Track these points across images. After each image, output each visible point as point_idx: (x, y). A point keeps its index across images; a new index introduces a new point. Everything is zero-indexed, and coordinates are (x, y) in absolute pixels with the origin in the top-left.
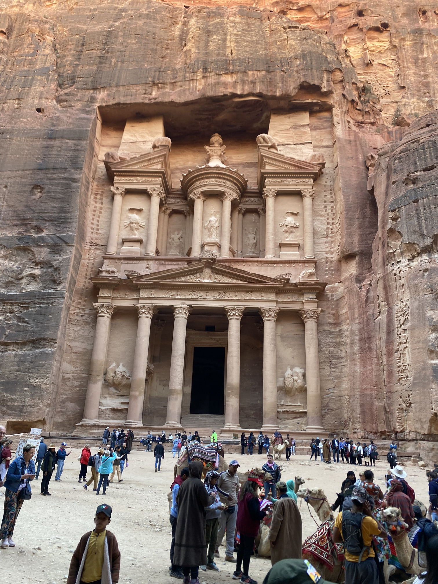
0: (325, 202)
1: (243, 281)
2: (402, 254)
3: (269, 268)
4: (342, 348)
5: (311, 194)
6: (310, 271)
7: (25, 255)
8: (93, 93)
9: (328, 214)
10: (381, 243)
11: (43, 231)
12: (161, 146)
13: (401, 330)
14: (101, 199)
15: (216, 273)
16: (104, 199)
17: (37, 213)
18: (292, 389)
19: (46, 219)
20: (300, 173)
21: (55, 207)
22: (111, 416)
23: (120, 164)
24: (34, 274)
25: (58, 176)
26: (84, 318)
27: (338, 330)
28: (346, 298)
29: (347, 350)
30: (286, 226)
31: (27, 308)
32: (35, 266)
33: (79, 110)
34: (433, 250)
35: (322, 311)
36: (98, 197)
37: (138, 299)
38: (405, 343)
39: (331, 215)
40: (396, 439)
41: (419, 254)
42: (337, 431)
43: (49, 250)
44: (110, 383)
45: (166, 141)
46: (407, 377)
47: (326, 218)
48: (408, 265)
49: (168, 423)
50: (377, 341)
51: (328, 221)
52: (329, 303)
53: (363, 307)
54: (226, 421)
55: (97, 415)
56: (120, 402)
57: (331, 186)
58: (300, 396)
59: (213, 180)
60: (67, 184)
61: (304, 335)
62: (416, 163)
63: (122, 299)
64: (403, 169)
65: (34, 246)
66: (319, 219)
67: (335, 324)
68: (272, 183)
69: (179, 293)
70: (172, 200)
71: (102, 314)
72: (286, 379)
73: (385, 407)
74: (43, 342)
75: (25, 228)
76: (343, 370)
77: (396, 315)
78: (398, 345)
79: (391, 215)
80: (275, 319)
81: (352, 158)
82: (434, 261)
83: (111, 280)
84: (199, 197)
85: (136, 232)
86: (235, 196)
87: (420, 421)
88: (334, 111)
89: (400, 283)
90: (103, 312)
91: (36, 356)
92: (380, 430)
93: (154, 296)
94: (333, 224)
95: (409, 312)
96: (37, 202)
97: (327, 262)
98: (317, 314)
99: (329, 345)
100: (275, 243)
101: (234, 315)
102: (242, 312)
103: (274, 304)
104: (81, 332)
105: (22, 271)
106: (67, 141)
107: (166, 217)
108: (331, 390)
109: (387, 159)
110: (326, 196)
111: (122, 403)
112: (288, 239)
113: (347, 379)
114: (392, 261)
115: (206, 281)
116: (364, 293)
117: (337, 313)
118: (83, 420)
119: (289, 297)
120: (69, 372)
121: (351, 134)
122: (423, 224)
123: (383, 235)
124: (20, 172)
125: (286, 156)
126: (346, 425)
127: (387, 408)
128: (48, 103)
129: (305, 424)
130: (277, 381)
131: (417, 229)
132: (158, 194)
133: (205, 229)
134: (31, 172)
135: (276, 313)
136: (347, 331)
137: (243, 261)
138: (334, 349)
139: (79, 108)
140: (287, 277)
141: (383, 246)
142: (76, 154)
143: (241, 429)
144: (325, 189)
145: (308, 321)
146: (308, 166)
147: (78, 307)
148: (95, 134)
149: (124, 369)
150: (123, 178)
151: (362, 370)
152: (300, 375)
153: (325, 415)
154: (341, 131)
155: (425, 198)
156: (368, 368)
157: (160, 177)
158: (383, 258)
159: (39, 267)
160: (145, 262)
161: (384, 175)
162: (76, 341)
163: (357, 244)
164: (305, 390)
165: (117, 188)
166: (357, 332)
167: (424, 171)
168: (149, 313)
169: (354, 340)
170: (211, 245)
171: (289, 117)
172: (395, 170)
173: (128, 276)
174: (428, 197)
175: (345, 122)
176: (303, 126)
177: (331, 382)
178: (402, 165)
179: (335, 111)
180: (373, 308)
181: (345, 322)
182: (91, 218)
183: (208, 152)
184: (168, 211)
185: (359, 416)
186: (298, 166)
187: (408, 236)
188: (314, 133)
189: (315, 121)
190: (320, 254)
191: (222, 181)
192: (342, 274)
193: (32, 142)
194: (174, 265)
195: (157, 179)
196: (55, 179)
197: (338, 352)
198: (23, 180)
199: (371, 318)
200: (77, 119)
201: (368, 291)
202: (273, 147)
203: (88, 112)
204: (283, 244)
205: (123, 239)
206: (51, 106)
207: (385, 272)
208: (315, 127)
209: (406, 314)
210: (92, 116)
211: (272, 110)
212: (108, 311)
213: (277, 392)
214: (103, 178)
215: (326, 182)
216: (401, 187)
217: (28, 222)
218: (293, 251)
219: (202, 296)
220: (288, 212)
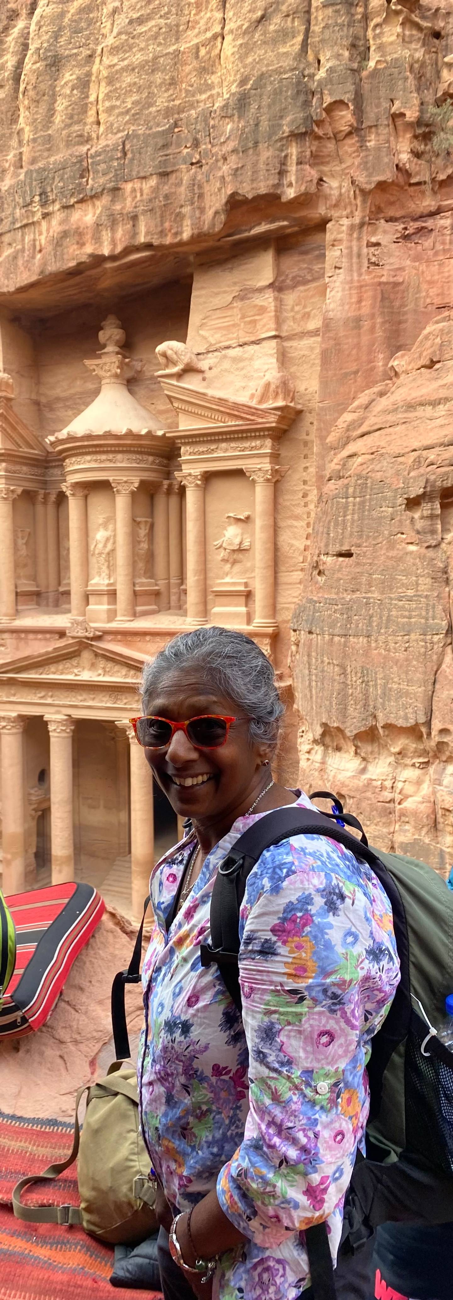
0: (305, 482)
5: (266, 477)
9: (308, 514)
20: (241, 431)
30: (225, 549)
39: (314, 517)
47: (303, 524)
51: (309, 530)
66: (291, 526)
68: (192, 456)
84: (73, 492)
88: (328, 235)
100: (206, 588)
110: (306, 468)
112: (228, 578)
115: (86, 673)
144: (306, 451)
146: (253, 414)
168: (14, 727)
170: (100, 594)
171: (232, 269)
175: (359, 255)
176: (260, 291)
179: (330, 232)
183: (94, 372)
186: (235, 416)
188: (287, 300)
189: (295, 264)
190: (288, 609)
202: (189, 369)
208: (293, 279)
215: (308, 433)
218: (236, 605)
219: (85, 700)
220: (229, 517)
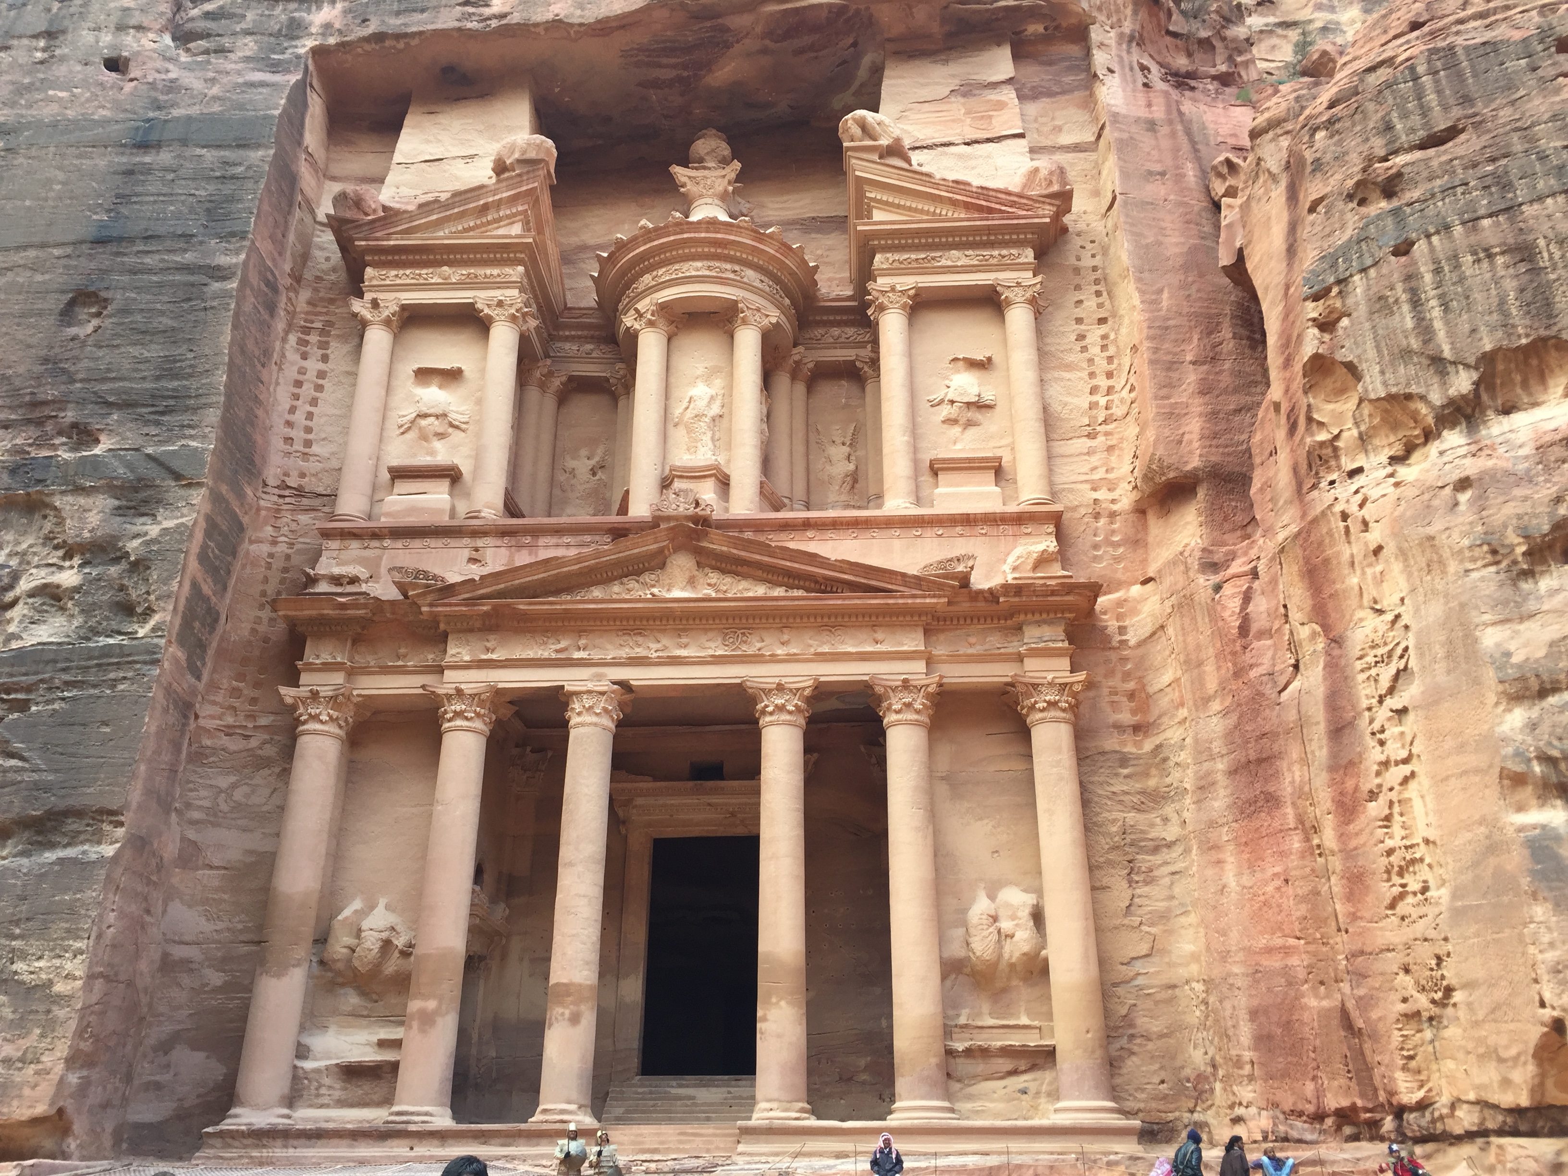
0: (1079, 321)
1: (807, 590)
2: (1364, 441)
3: (897, 543)
4: (1169, 810)
5: (1028, 295)
6: (1041, 547)
7: (30, 523)
8: (296, 10)
9: (1091, 361)
10: (1283, 419)
11: (97, 441)
12: (519, 161)
13: (1382, 714)
14: (323, 345)
15: (714, 568)
16: (333, 344)
17: (81, 381)
18: (993, 965)
19: (112, 399)
20: (989, 230)
21: (147, 360)
22: (337, 1094)
23: (385, 226)
24: (58, 586)
25: (163, 260)
26: (254, 743)
27: (1148, 746)
28: (1170, 631)
29: (1186, 815)
30: (952, 402)
31: (23, 706)
32: (64, 558)
33: (247, 59)
34: (1483, 412)
35: (1090, 685)
36: (313, 338)
37: (440, 670)
38: (1406, 761)
39: (1101, 364)
40: (1402, 1137)
41: (1429, 436)
42: (1171, 1116)
43: (117, 503)
44: (339, 973)
45: (539, 146)
46: (1425, 889)
47: (1084, 374)
48: (1391, 475)
49: (545, 1111)
50: (1296, 768)
51: (1094, 382)
52: (1113, 656)
53: (1234, 653)
54: (759, 1095)
55: (286, 1091)
56: (375, 1039)
57: (1095, 269)
58: (1024, 993)
59: (699, 264)
60: (193, 285)
61: (1031, 771)
62: (1389, 127)
63: (385, 670)
64: (1345, 153)
65: (63, 493)
66: (1062, 379)
67: (1136, 728)
68: (896, 265)
69: (582, 642)
70: (571, 348)
71: (311, 726)
72: (971, 930)
73: (1344, 1014)
74: (72, 825)
75: (33, 432)
76: (1177, 890)
77: (1359, 665)
78: (1378, 774)
79: (1312, 310)
80: (924, 718)
81: (1163, 174)
82: (1493, 447)
83: (343, 606)
84: (651, 324)
85: (438, 445)
86: (774, 316)
87: (1492, 1055)
88: (1093, 35)
89: (1366, 544)
90: (315, 718)
91: (42, 875)
92: (1333, 1101)
93: (494, 656)
94: (1110, 390)
95: (1411, 642)
96: (84, 344)
97: (1097, 516)
98: (1074, 695)
99: (1121, 802)
100: (916, 462)
101: (781, 709)
102: (810, 700)
103: (920, 666)
104: (238, 794)
105: (15, 577)
106: (199, 151)
107: (550, 402)
108: (1138, 966)
109: (1285, 142)
110: (1080, 302)
111: (382, 1044)
112: (959, 446)
113: (1192, 918)
114: (1329, 469)
115: (677, 594)
116: (1235, 604)
117: (1144, 687)
118: (233, 1111)
119: (972, 640)
120: (187, 938)
121: (1155, 101)
122: (1438, 325)
123: (1287, 391)
124: (32, 253)
125: (938, 176)
126: (1202, 1092)
127: (1354, 1014)
128: (144, 41)
129: (1049, 1094)
130: (942, 940)
131: (1415, 344)
132: (513, 318)
133: (676, 425)
134: (69, 250)
135: (928, 696)
136: (1182, 748)
137: (807, 525)
138: (1140, 817)
139: (248, 53)
140: (961, 568)
141: (1292, 428)
142: (228, 189)
143: (813, 1122)
144: (1077, 280)
145: (1042, 721)
146: (1013, 204)
147: (234, 709)
148: (301, 135)
149: (391, 919)
150: (393, 273)
151: (1246, 880)
152: (1025, 914)
153: (1121, 1059)
154: (1120, 93)
155: (1438, 232)
156: (1270, 872)
157: (520, 262)
158: (1295, 470)
159: (77, 561)
160: (466, 541)
161: (1279, 193)
162: (218, 825)
163: (1196, 444)
164: (1044, 970)
165: (375, 304)
166: (1217, 746)
167: (1423, 146)
168: (478, 715)
169: (1208, 774)
170: (696, 475)
171: (946, 62)
172: (1318, 164)
173: (402, 588)
174: (1447, 227)
175: (1131, 69)
176: (994, 85)
177: (1135, 936)
178: (1340, 143)
179: (1096, 34)
180: (1270, 654)
181: (1173, 716)
182: (288, 407)
183: (683, 185)
184: (556, 383)
185: (1247, 1055)
186: (980, 209)
187: (1382, 372)
188: (1032, 108)
189: (1034, 74)
190: (1071, 491)
191: (728, 266)
192: (1152, 555)
193: (80, 156)
194: (568, 545)
195: (508, 270)
196: (150, 271)
197: (1152, 825)
198: (39, 278)
199: (1269, 691)
200: (238, 85)
201: (1247, 598)
202: (895, 150)
203: (275, 67)
204: (944, 460)
205: (391, 470)
206: (154, 51)
207: (1304, 515)
208: (1033, 88)
209: (1399, 651)
210: (287, 77)
211: (889, 40)
212: (335, 714)
213: (944, 977)
214: (333, 277)
215: (1079, 259)
216: (1342, 213)
217: (47, 412)
218: (980, 484)
219: (665, 648)
220: (956, 360)
